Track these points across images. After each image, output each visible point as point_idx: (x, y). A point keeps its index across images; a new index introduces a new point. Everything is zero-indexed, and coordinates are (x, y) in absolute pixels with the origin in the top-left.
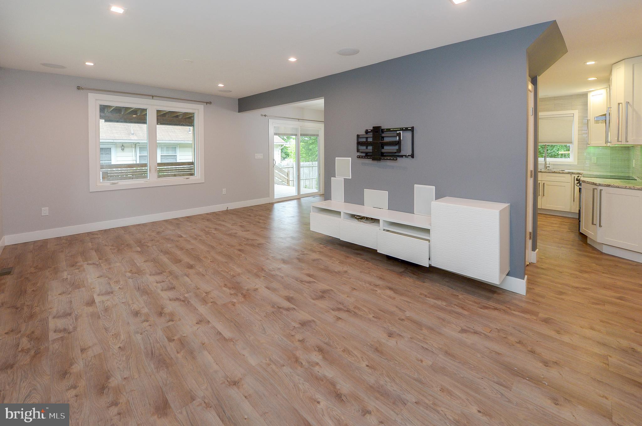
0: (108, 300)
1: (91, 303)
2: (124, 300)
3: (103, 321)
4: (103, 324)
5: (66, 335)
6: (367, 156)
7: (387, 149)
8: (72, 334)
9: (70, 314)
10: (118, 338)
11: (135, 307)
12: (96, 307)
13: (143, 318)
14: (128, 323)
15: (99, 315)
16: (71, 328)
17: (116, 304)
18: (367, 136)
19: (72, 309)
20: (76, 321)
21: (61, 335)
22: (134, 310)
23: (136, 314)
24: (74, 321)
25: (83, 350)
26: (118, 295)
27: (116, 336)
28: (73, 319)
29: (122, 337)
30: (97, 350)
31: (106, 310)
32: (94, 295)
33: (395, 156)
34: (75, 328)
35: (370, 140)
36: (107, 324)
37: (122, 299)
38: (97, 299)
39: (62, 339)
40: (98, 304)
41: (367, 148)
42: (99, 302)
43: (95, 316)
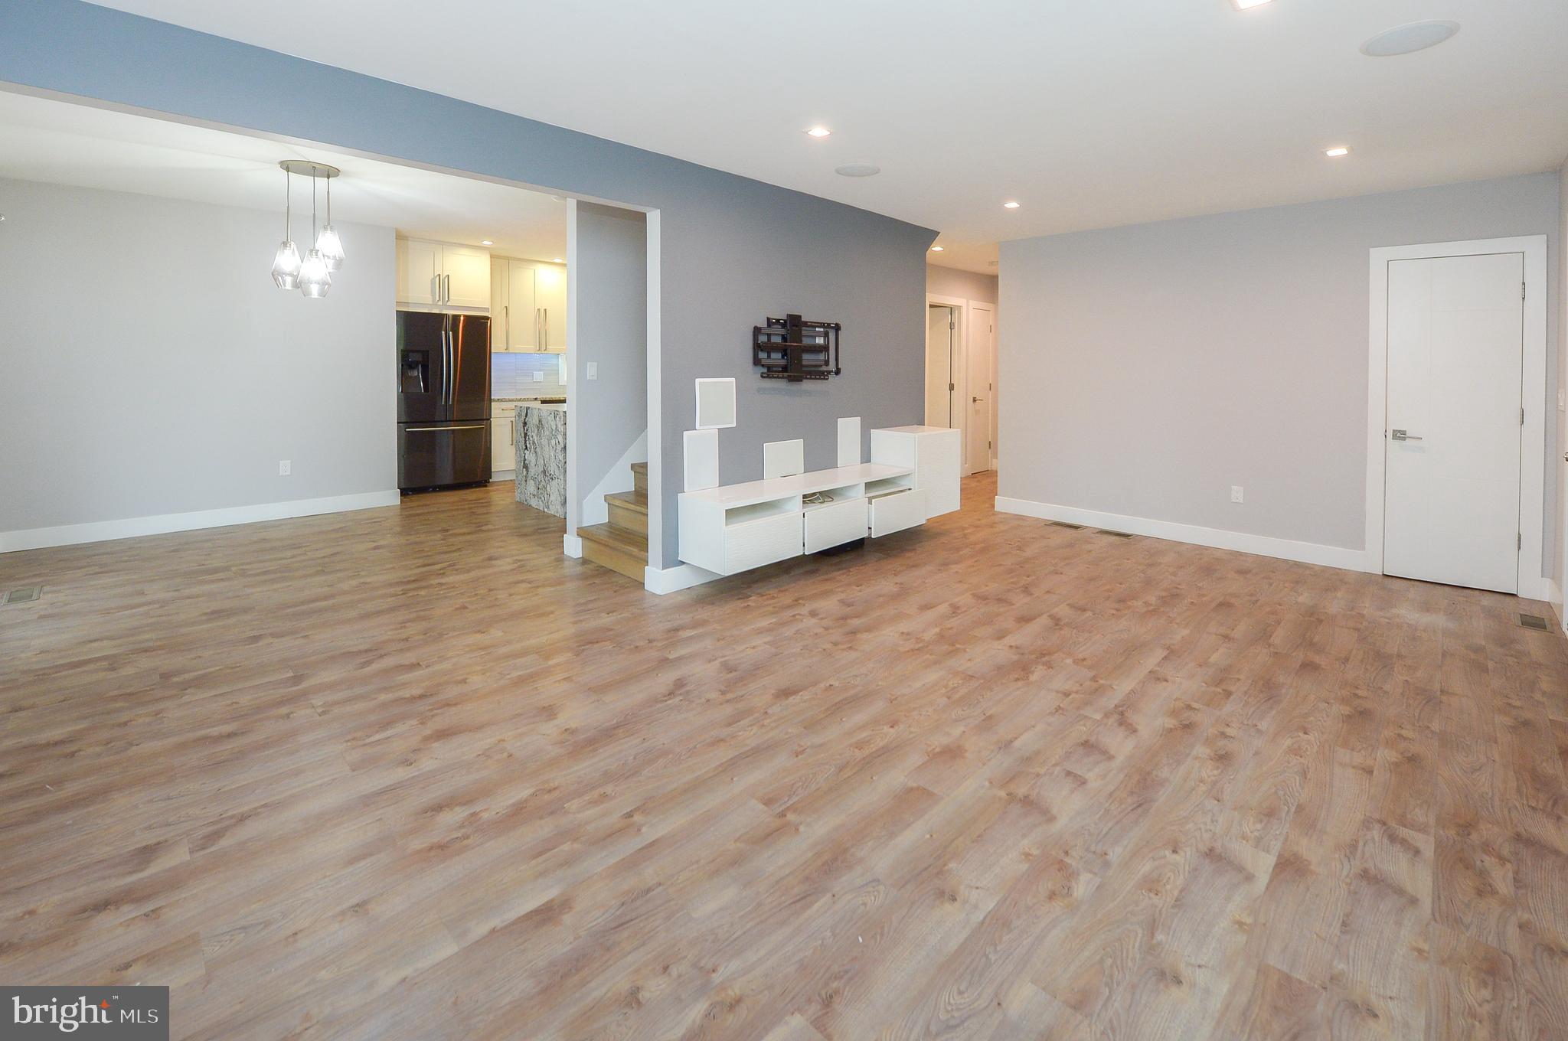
0: (1244, 837)
1: (1290, 867)
2: (1211, 804)
3: (1297, 794)
4: (1303, 788)
5: (1393, 824)
6: (770, 372)
7: (808, 358)
8: (1377, 816)
9: (1365, 875)
10: (1296, 746)
11: (1209, 772)
12: (1286, 840)
13: (1221, 743)
14: (1256, 753)
15: (1295, 813)
16: (1376, 833)
17: (1235, 809)
18: (769, 331)
19: (1352, 888)
20: (1357, 841)
21: (1403, 832)
22: (1218, 768)
23: (1223, 758)
24: (1361, 844)
25: (1369, 772)
26: (1206, 831)
27: (1296, 751)
28: (1363, 852)
29: (1289, 742)
30: (1343, 755)
31: (1269, 814)
32: (1263, 890)
33: (819, 374)
34: (1367, 824)
35: (777, 339)
36: (1295, 782)
37: (1210, 811)
38: (1263, 865)
39: (1403, 822)
40: (1276, 846)
41: (769, 357)
42: (1268, 852)
43: (1306, 819)
